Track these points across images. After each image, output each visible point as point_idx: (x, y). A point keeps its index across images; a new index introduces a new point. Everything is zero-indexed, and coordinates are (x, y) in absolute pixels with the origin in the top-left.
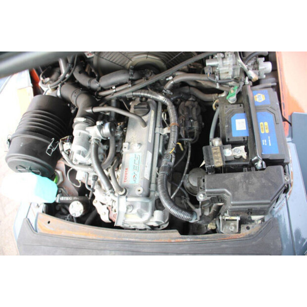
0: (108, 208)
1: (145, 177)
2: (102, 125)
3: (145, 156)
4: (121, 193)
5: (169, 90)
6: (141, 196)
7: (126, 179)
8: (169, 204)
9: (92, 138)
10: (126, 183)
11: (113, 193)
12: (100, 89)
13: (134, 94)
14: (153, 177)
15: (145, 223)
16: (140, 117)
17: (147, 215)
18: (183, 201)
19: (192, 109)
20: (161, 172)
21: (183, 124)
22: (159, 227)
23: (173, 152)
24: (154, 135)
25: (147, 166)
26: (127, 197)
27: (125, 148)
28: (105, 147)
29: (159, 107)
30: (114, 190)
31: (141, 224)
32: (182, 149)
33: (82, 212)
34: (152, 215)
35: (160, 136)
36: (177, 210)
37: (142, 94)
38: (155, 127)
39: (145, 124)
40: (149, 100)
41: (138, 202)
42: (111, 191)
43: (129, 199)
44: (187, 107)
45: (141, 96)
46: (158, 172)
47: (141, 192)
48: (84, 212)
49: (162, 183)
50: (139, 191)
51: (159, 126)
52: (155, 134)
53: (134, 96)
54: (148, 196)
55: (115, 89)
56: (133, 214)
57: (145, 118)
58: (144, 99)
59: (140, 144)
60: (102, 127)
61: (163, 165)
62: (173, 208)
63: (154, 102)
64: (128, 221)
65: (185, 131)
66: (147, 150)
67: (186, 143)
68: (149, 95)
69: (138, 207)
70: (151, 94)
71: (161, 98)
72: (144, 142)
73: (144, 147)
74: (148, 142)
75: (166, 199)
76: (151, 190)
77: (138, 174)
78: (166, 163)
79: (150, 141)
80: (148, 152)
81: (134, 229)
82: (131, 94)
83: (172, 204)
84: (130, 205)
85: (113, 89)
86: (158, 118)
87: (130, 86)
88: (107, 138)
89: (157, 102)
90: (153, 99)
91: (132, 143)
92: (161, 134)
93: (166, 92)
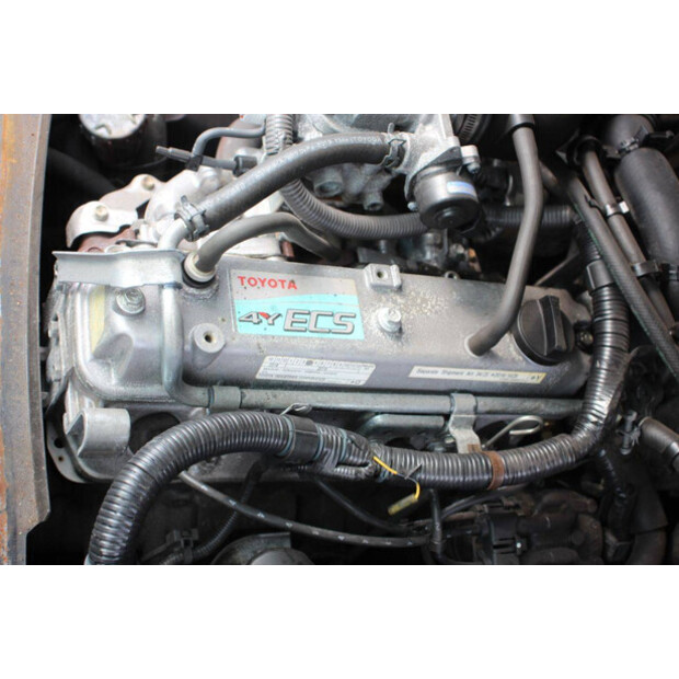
0: (124, 228)
1: (267, 362)
2: (465, 167)
3: (352, 356)
4: (191, 265)
5: (641, 437)
6: (188, 347)
7: (253, 282)
8: (161, 462)
9: (405, 136)
10: (236, 283)
11: (192, 234)
12: (613, 154)
13: (606, 292)
14: (270, 392)
15: (72, 375)
16: (510, 326)
17: (109, 380)
18: (176, 535)
19: (571, 546)
20: (290, 422)
21: (501, 510)
22: (61, 442)
23: (378, 472)
24: (442, 387)
25: (314, 367)
26: (177, 286)
27: (379, 275)
28: (374, 198)
29: (563, 402)
30: (203, 234)
31: (69, 360)
32: (395, 509)
33: (103, 133)
34: (108, 403)
35: (438, 414)
36: (134, 496)
37: (609, 326)
38: (476, 394)
39: (483, 348)
40: (586, 359)
41: (161, 338)
42: (198, 220)
43: (169, 296)
44: (574, 526)
45: (601, 323)
46: (292, 412)
47: (202, 344)
48: (101, 141)
49: (246, 429)
50: (208, 338)
51: (482, 408)
52: (447, 393)
53: (596, 294)
54: (189, 377)
55: (619, 213)
56: (107, 320)
57: (507, 346)
58: (588, 338)
59: (399, 332)
60: (454, 170)
61: (323, 431)
62: (141, 480)
63: (579, 381)
64: (79, 304)
65: (471, 521)
66: (377, 364)
67: (421, 528)
68: (607, 353)
69: (140, 338)
70: (615, 362)
71: (602, 404)
72: (411, 349)
73: (389, 348)
74: (411, 367)
75: (179, 448)
76: (215, 388)
77: (278, 329)
78: (329, 444)
79: (415, 373)
80: (372, 369)
81: (45, 341)
82: (604, 280)
83: (158, 474)
84: (142, 302)
85: (615, 205)
86: (514, 403)
87: (640, 271)
88: (412, 198)
89: (583, 394)
90: (594, 372)
91: (400, 300)
92: (447, 417)
93: (628, 427)
